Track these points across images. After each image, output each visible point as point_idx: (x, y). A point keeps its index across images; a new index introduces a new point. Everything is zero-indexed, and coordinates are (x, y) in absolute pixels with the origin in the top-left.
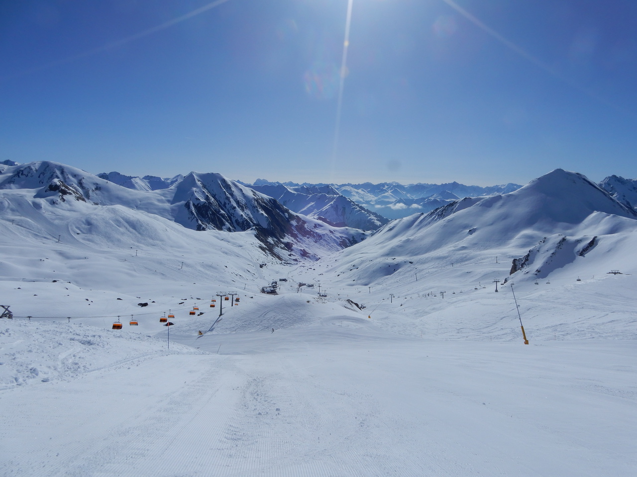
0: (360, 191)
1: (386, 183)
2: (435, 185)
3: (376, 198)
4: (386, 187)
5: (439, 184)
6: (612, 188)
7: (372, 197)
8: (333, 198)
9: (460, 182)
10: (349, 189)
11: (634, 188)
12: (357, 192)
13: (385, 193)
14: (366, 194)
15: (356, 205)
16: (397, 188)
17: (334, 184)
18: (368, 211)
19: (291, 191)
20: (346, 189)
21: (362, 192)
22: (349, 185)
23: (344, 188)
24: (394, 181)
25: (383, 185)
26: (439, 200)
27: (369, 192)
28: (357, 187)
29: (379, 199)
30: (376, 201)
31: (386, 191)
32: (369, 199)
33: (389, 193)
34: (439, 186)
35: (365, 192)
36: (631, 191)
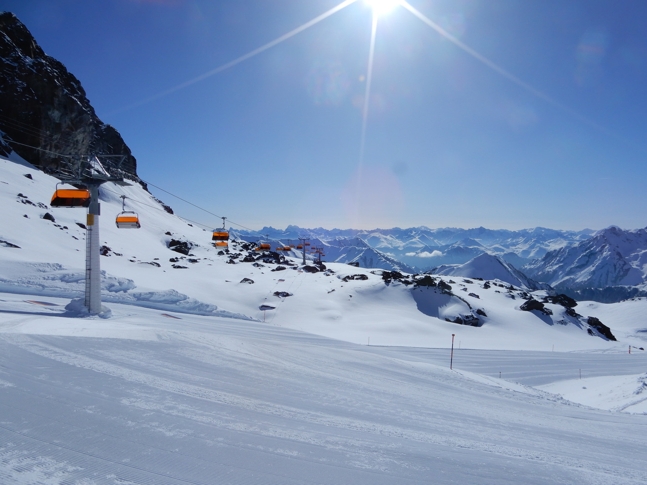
0: (388, 237)
1: (414, 229)
2: (462, 230)
3: (404, 244)
4: (414, 233)
5: (466, 229)
6: (606, 240)
7: (400, 244)
8: (362, 251)
9: (487, 227)
10: (378, 236)
11: (628, 239)
12: (386, 239)
13: (412, 239)
14: (394, 240)
15: (382, 256)
16: (424, 233)
17: (363, 230)
18: (392, 261)
19: (325, 244)
20: (375, 235)
21: (391, 239)
22: (378, 230)
23: (372, 235)
24: (423, 225)
25: (410, 230)
26: (462, 247)
27: (397, 238)
28: (385, 232)
29: (407, 245)
30: (404, 247)
31: (413, 237)
32: (398, 245)
33: (416, 239)
34: (466, 231)
35: (393, 237)
36: (625, 242)
